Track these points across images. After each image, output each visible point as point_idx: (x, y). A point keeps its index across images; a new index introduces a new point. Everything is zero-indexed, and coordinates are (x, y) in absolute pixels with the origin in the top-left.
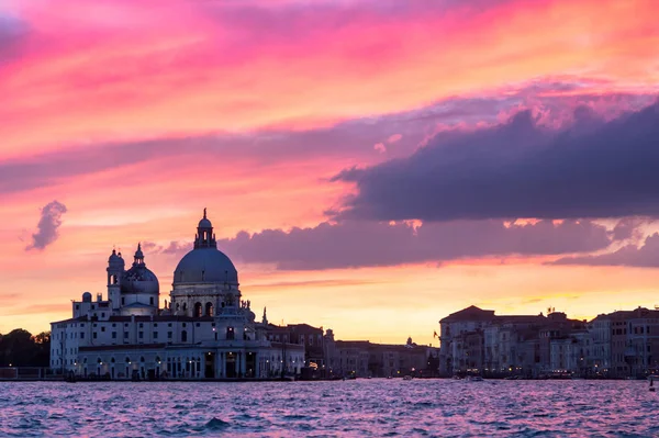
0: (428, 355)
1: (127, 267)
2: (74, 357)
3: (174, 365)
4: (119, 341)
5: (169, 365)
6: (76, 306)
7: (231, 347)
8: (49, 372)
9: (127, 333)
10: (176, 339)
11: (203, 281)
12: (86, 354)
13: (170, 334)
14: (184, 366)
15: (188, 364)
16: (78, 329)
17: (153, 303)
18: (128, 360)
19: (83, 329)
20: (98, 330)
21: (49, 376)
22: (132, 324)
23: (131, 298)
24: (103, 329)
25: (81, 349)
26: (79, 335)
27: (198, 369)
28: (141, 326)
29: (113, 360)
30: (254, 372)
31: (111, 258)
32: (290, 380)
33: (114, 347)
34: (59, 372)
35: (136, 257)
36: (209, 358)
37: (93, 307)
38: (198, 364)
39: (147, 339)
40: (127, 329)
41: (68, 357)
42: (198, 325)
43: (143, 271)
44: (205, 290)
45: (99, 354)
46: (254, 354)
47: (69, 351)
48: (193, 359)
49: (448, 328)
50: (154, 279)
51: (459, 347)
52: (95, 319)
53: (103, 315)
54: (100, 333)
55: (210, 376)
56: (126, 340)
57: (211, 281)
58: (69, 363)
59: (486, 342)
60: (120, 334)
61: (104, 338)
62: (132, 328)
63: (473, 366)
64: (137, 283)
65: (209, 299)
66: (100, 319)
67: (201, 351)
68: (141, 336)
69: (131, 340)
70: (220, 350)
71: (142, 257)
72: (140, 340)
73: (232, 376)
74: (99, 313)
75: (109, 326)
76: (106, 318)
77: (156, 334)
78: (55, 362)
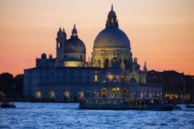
2: (36, 88)
4: (61, 80)
6: (38, 61)
8: (23, 97)
13: (88, 77)
16: (38, 73)
17: (82, 59)
18: (64, 91)
19: (41, 74)
20: (48, 74)
23: (70, 55)
24: (52, 74)
25: (40, 84)
26: (39, 77)
27: (99, 96)
29: (57, 91)
31: (58, 33)
33: (58, 84)
34: (28, 96)
35: (73, 32)
36: (104, 91)
37: (47, 62)
39: (76, 80)
40: (65, 74)
41: (33, 89)
43: (77, 40)
47: (34, 85)
48: (96, 91)
52: (48, 68)
56: (64, 80)
60: (61, 77)
61: (53, 79)
62: (68, 73)
64: (73, 47)
66: (51, 68)
68: (73, 78)
69: (67, 80)
71: (76, 32)
74: (50, 65)
75: (55, 72)
76: (54, 68)
77: (81, 76)
78: (26, 91)
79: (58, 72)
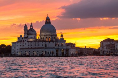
0: (93, 50)
1: (28, 29)
2: (18, 51)
3: (47, 53)
4: (30, 47)
5: (45, 53)
6: (19, 38)
7: (63, 48)
8: (12, 55)
9: (31, 45)
10: (44, 46)
11: (48, 32)
12: (22, 50)
13: (42, 45)
14: (50, 53)
15: (51, 53)
16: (19, 44)
17: (35, 37)
18: (34, 52)
19: (21, 44)
20: (24, 44)
21: (12, 56)
22: (33, 43)
23: (30, 36)
24: (26, 44)
25: (20, 49)
26: (20, 46)
27: (54, 54)
28: (35, 43)
29: (29, 52)
30: (68, 54)
31: (25, 26)
32: (77, 56)
33: (29, 48)
34: (14, 55)
35: (31, 26)
36: (57, 51)
37: (23, 38)
38: (54, 53)
39: (37, 46)
40: (32, 44)
41: (17, 51)
42: (49, 43)
43: (32, 30)
44: (48, 34)
45: (25, 50)
46: (68, 50)
47: (17, 49)
48: (52, 51)
49: (103, 44)
50: (35, 32)
51: (107, 48)
52: (24, 41)
53: (26, 40)
54: (25, 45)
55: (57, 55)
56: (32, 47)
57: (50, 32)
58: (17, 52)
59: (116, 47)
60: (30, 45)
61: (26, 46)
62: (33, 44)
63: (112, 53)
64: (31, 33)
65: (49, 36)
66: (25, 41)
67: (55, 49)
68: (35, 46)
69: (33, 46)
70: (60, 49)
71: (32, 26)
72: (35, 47)
73: (63, 55)
74: (25, 40)
75: (27, 43)
76: (26, 41)
77: (39, 45)
78: (13, 52)
79: (28, 43)
